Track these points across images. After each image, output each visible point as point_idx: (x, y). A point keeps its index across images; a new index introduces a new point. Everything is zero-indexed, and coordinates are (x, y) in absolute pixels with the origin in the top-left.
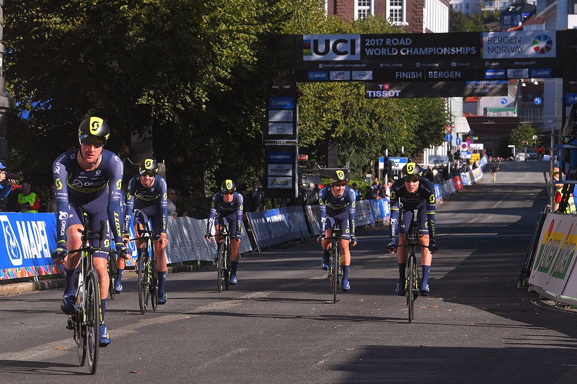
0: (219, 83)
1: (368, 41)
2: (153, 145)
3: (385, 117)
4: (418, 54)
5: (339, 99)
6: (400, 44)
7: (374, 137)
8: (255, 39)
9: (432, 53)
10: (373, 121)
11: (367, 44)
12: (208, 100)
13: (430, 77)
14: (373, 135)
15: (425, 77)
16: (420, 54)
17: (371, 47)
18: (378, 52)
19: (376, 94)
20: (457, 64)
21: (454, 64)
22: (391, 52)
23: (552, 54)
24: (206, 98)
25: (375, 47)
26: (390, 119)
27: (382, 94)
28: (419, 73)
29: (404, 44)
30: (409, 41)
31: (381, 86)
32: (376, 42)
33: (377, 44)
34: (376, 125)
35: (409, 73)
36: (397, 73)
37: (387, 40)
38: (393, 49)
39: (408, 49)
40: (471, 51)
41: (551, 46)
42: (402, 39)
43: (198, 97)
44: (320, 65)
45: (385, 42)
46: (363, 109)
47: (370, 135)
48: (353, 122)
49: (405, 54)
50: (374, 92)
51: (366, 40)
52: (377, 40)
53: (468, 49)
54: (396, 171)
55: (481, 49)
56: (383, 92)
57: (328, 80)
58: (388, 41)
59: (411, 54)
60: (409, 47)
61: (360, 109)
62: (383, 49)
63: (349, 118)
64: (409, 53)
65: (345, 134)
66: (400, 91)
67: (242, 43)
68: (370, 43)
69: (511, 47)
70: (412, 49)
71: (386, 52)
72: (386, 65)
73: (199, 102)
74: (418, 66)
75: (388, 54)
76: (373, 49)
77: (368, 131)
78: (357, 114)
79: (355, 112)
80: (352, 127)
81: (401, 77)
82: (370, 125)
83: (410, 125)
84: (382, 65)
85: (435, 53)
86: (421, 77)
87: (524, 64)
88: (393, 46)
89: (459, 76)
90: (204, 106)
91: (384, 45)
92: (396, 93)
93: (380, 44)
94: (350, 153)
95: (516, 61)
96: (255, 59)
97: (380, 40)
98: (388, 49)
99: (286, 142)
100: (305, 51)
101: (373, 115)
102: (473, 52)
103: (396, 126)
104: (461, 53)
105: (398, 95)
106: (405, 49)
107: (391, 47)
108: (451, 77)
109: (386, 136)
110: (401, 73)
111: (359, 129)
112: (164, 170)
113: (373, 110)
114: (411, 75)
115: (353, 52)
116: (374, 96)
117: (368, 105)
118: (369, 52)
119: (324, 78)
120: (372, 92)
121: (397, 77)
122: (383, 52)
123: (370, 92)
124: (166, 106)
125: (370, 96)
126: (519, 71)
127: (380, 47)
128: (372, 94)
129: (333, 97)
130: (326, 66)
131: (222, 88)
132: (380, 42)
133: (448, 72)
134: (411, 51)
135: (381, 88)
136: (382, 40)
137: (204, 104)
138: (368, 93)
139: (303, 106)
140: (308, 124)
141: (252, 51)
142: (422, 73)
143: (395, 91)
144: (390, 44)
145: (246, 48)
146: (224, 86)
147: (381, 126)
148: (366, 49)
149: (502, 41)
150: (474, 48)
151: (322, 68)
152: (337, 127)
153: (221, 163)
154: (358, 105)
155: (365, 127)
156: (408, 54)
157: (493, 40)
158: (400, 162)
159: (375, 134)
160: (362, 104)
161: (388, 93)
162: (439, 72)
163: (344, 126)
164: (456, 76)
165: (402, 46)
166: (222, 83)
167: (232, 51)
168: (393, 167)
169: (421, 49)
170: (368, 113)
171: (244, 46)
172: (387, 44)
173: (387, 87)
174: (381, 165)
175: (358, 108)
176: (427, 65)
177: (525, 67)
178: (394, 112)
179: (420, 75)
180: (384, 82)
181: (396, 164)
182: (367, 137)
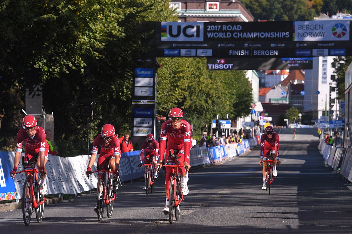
0: (95, 52)
1: (209, 27)
2: (43, 100)
3: (215, 96)
4: (246, 37)
5: (187, 79)
6: (233, 30)
7: (208, 109)
8: (123, 18)
9: (257, 36)
10: (208, 99)
11: (208, 30)
12: (86, 65)
13: (254, 54)
14: (208, 107)
15: (251, 54)
16: (248, 37)
17: (211, 31)
18: (216, 35)
19: (215, 67)
20: (275, 45)
21: (273, 45)
22: (226, 35)
23: (346, 38)
24: (84, 64)
25: (214, 31)
26: (219, 98)
27: (219, 66)
28: (246, 52)
29: (236, 30)
30: (239, 28)
31: (218, 61)
32: (215, 28)
33: (216, 30)
34: (210, 101)
35: (240, 51)
36: (230, 51)
37: (224, 26)
38: (228, 33)
39: (239, 33)
40: (286, 35)
41: (346, 32)
42: (235, 26)
43: (77, 63)
44: (174, 44)
45: (222, 28)
46: (202, 91)
47: (206, 108)
48: (196, 99)
49: (236, 37)
50: (213, 65)
51: (208, 27)
52: (216, 26)
53: (284, 34)
54: (224, 129)
55: (293, 34)
56: (220, 65)
57: (179, 55)
58: (224, 28)
59: (241, 37)
60: (240, 32)
61: (200, 91)
62: (220, 33)
63: (193, 96)
64: (240, 36)
65: (190, 107)
66: (232, 65)
67: (113, 21)
68: (210, 29)
69: (316, 33)
70: (241, 33)
71: (223, 36)
72: (222, 45)
73: (79, 67)
74: (246, 46)
75: (224, 37)
76: (213, 33)
77: (205, 105)
78: (198, 94)
79: (197, 92)
80: (195, 102)
81: (233, 54)
82: (206, 101)
83: (231, 102)
84: (219, 45)
85: (259, 37)
86: (248, 54)
87: (325, 45)
88: (228, 31)
89: (277, 54)
90: (82, 70)
91: (221, 31)
92: (229, 66)
93: (218, 30)
94: (193, 119)
95: (319, 43)
96: (123, 34)
97: (218, 26)
98: (224, 33)
99: (148, 102)
100: (162, 34)
101: (208, 95)
102: (287, 36)
103: (223, 102)
104: (278, 37)
105: (231, 68)
106: (236, 33)
107: (226, 32)
108: (271, 54)
109: (216, 108)
110: (233, 51)
111: (199, 103)
112: (52, 120)
113: (208, 92)
114: (241, 53)
115: (198, 35)
116: (213, 68)
117: (205, 89)
118: (210, 35)
119: (176, 54)
120: (212, 65)
121: (230, 54)
122: (221, 35)
123: (210, 65)
124: (56, 71)
125: (210, 68)
126: (321, 50)
127: (218, 32)
128: (212, 66)
129: (183, 77)
130: (178, 45)
131: (97, 57)
132: (218, 28)
133: (268, 51)
134: (241, 35)
135: (218, 62)
136: (220, 26)
137: (83, 68)
138: (209, 66)
139: (162, 81)
140: (166, 94)
141: (121, 28)
142: (249, 52)
143: (229, 65)
144: (226, 30)
145: (116, 25)
146: (98, 55)
147: (213, 102)
148: (208, 33)
149: (309, 28)
150: (288, 33)
151: (174, 47)
152: (185, 102)
153: (102, 118)
154: (199, 88)
155: (203, 102)
156: (238, 37)
157: (302, 27)
158: (226, 123)
159: (210, 107)
160: (202, 88)
161: (223, 66)
162: (262, 51)
163: (190, 102)
164: (274, 54)
165: (235, 31)
166: (97, 52)
167: (105, 27)
168: (222, 127)
169: (248, 33)
170: (205, 93)
171: (114, 24)
172: (223, 30)
173: (223, 61)
174: (214, 126)
175: (199, 90)
176: (253, 45)
177: (326, 48)
178: (222, 93)
179: (248, 53)
180: (220, 58)
181: (224, 125)
182: (204, 109)
